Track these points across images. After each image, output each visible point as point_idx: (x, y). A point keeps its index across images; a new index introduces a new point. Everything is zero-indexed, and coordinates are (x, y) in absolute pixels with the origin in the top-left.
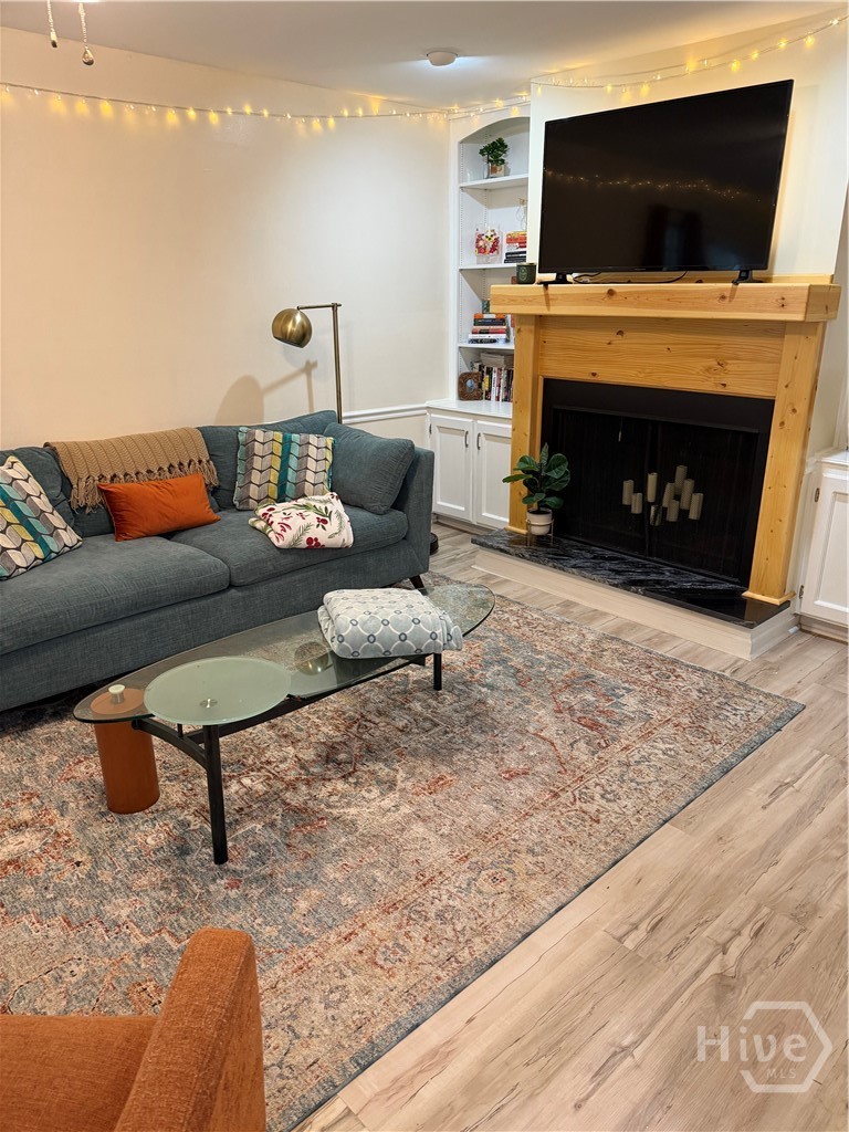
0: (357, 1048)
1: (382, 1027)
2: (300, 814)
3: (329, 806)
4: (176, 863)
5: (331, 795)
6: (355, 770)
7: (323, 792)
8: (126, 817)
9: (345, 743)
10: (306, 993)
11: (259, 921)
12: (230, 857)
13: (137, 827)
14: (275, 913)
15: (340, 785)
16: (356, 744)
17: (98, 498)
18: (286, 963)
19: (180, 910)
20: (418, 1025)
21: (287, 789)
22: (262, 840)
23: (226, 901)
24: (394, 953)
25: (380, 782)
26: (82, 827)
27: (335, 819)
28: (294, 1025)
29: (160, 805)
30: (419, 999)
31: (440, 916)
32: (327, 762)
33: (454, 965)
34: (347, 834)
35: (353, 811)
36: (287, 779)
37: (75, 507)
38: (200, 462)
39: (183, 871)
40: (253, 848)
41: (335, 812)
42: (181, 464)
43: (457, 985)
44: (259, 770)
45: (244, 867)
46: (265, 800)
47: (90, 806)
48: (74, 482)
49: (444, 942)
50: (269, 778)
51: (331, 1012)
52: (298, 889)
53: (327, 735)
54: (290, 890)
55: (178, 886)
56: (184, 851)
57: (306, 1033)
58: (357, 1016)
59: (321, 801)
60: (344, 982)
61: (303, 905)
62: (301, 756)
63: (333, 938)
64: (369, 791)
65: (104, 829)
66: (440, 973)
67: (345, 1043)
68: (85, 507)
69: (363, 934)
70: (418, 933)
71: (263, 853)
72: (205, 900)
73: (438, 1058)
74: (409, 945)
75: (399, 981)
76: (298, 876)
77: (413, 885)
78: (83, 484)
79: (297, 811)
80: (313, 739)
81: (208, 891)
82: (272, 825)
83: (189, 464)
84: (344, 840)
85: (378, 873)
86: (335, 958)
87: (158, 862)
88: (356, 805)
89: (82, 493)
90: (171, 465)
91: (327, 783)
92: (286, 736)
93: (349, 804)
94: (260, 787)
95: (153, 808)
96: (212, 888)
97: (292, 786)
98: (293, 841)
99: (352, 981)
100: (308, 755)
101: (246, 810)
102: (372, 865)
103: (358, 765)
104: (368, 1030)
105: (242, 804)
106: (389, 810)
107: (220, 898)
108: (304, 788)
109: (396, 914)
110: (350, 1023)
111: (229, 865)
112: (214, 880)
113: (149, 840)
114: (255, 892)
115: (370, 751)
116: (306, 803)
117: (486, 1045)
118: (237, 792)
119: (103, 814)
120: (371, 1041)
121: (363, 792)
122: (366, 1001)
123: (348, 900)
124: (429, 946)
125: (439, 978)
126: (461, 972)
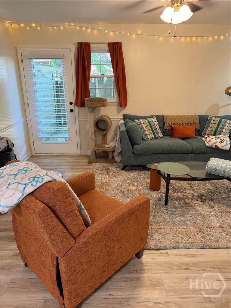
0: (175, 245)
1: (182, 245)
2: (187, 204)
3: (194, 205)
4: (157, 202)
5: (196, 203)
6: (205, 201)
7: (195, 202)
8: (152, 191)
9: (206, 195)
10: (170, 232)
11: (168, 217)
12: (168, 205)
13: (153, 193)
14: (172, 218)
15: (200, 203)
16: (209, 197)
17: (170, 128)
18: (169, 226)
19: (154, 209)
20: (190, 249)
21: (187, 199)
22: (176, 205)
23: (163, 212)
24: (193, 235)
25: (210, 206)
26: (144, 189)
27: (194, 208)
28: (165, 236)
29: (159, 191)
30: (193, 245)
31: (208, 235)
32: (199, 197)
33: (205, 244)
34: (195, 212)
35: (200, 208)
36: (188, 197)
37: (164, 129)
38: (196, 123)
39: (158, 203)
40: (173, 205)
41: (195, 207)
42: (191, 123)
43: (203, 247)
44: (183, 193)
45: (170, 208)
46: (181, 199)
47: (147, 187)
48: (166, 124)
49: (205, 239)
50: (184, 195)
51: (173, 238)
52: (179, 216)
53: (203, 193)
54: (177, 215)
55: (156, 205)
56: (160, 200)
57: (166, 238)
58: (178, 241)
59: (193, 204)
60: (179, 235)
61: (178, 219)
62: (194, 194)
63: (181, 227)
64: (206, 206)
65: (147, 191)
66: (201, 243)
67: (173, 243)
68: (167, 129)
69: (188, 230)
70: (200, 235)
71: (175, 207)
72: (159, 210)
73: (190, 256)
74: (197, 236)
75: (191, 240)
76: (180, 214)
77: (205, 227)
78: (167, 124)
79: (187, 203)
80: (198, 192)
81: (161, 209)
82: (180, 203)
83: (193, 123)
84: (194, 212)
85: (198, 221)
86: (179, 230)
87: (154, 200)
88: (201, 208)
89: (166, 126)
90: (188, 123)
91: (197, 201)
92: (192, 189)
93: (199, 207)
94: (181, 196)
95: (158, 191)
96: (162, 208)
97: (188, 199)
98: (182, 208)
99: (180, 235)
100: (196, 194)
101: (176, 199)
102: (198, 219)
103: (206, 201)
104: (179, 244)
105: (176, 197)
106: (209, 212)
107: (162, 211)
108: (191, 200)
109: (198, 230)
110: (176, 241)
111: (167, 206)
112: (163, 207)
113: (154, 196)
114: (170, 213)
115: (211, 199)
116: (190, 203)
117: (203, 260)
118: (176, 195)
119: (148, 189)
120: (178, 246)
121: (204, 206)
122: (181, 240)
123: (188, 222)
124: (202, 238)
125: (200, 244)
126: (206, 246)
